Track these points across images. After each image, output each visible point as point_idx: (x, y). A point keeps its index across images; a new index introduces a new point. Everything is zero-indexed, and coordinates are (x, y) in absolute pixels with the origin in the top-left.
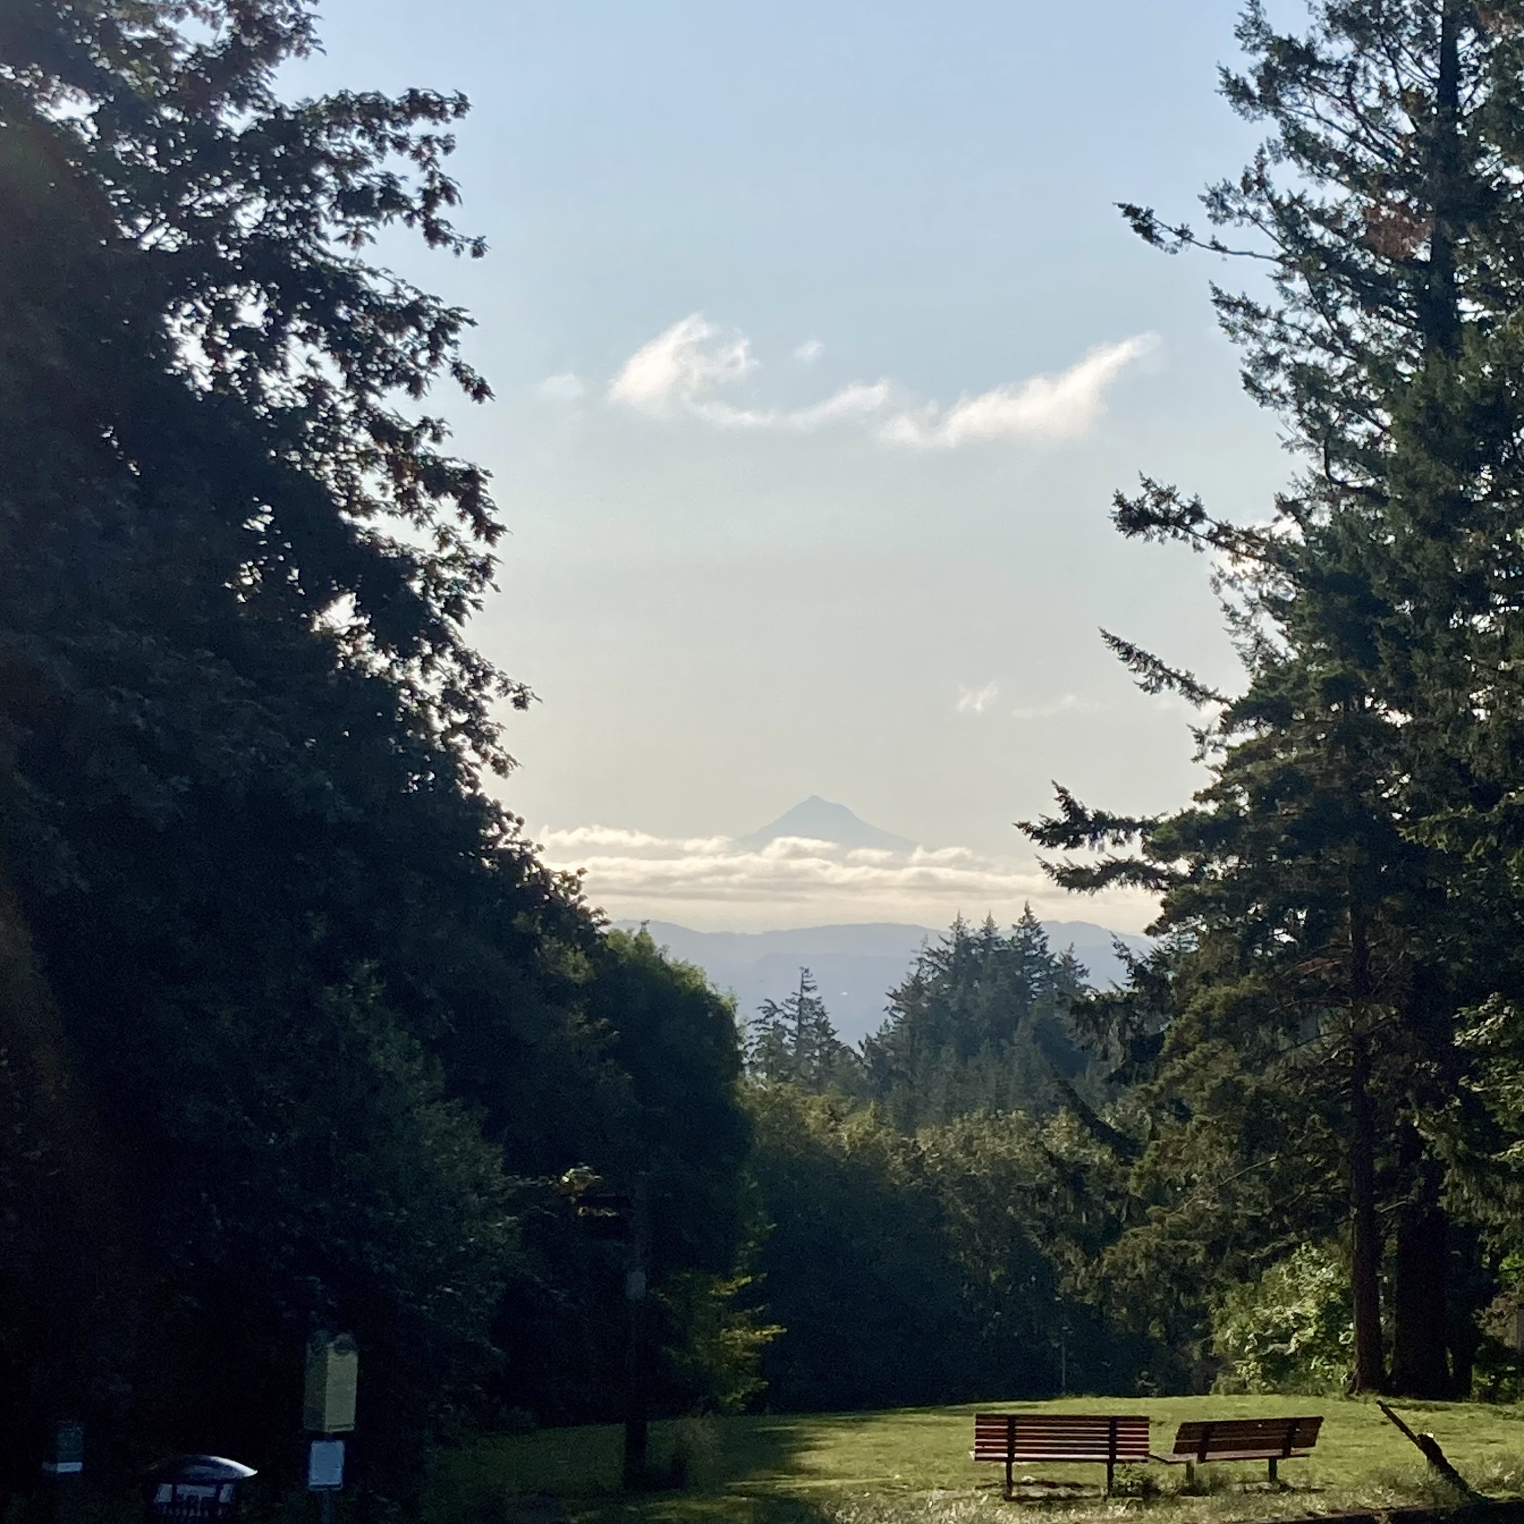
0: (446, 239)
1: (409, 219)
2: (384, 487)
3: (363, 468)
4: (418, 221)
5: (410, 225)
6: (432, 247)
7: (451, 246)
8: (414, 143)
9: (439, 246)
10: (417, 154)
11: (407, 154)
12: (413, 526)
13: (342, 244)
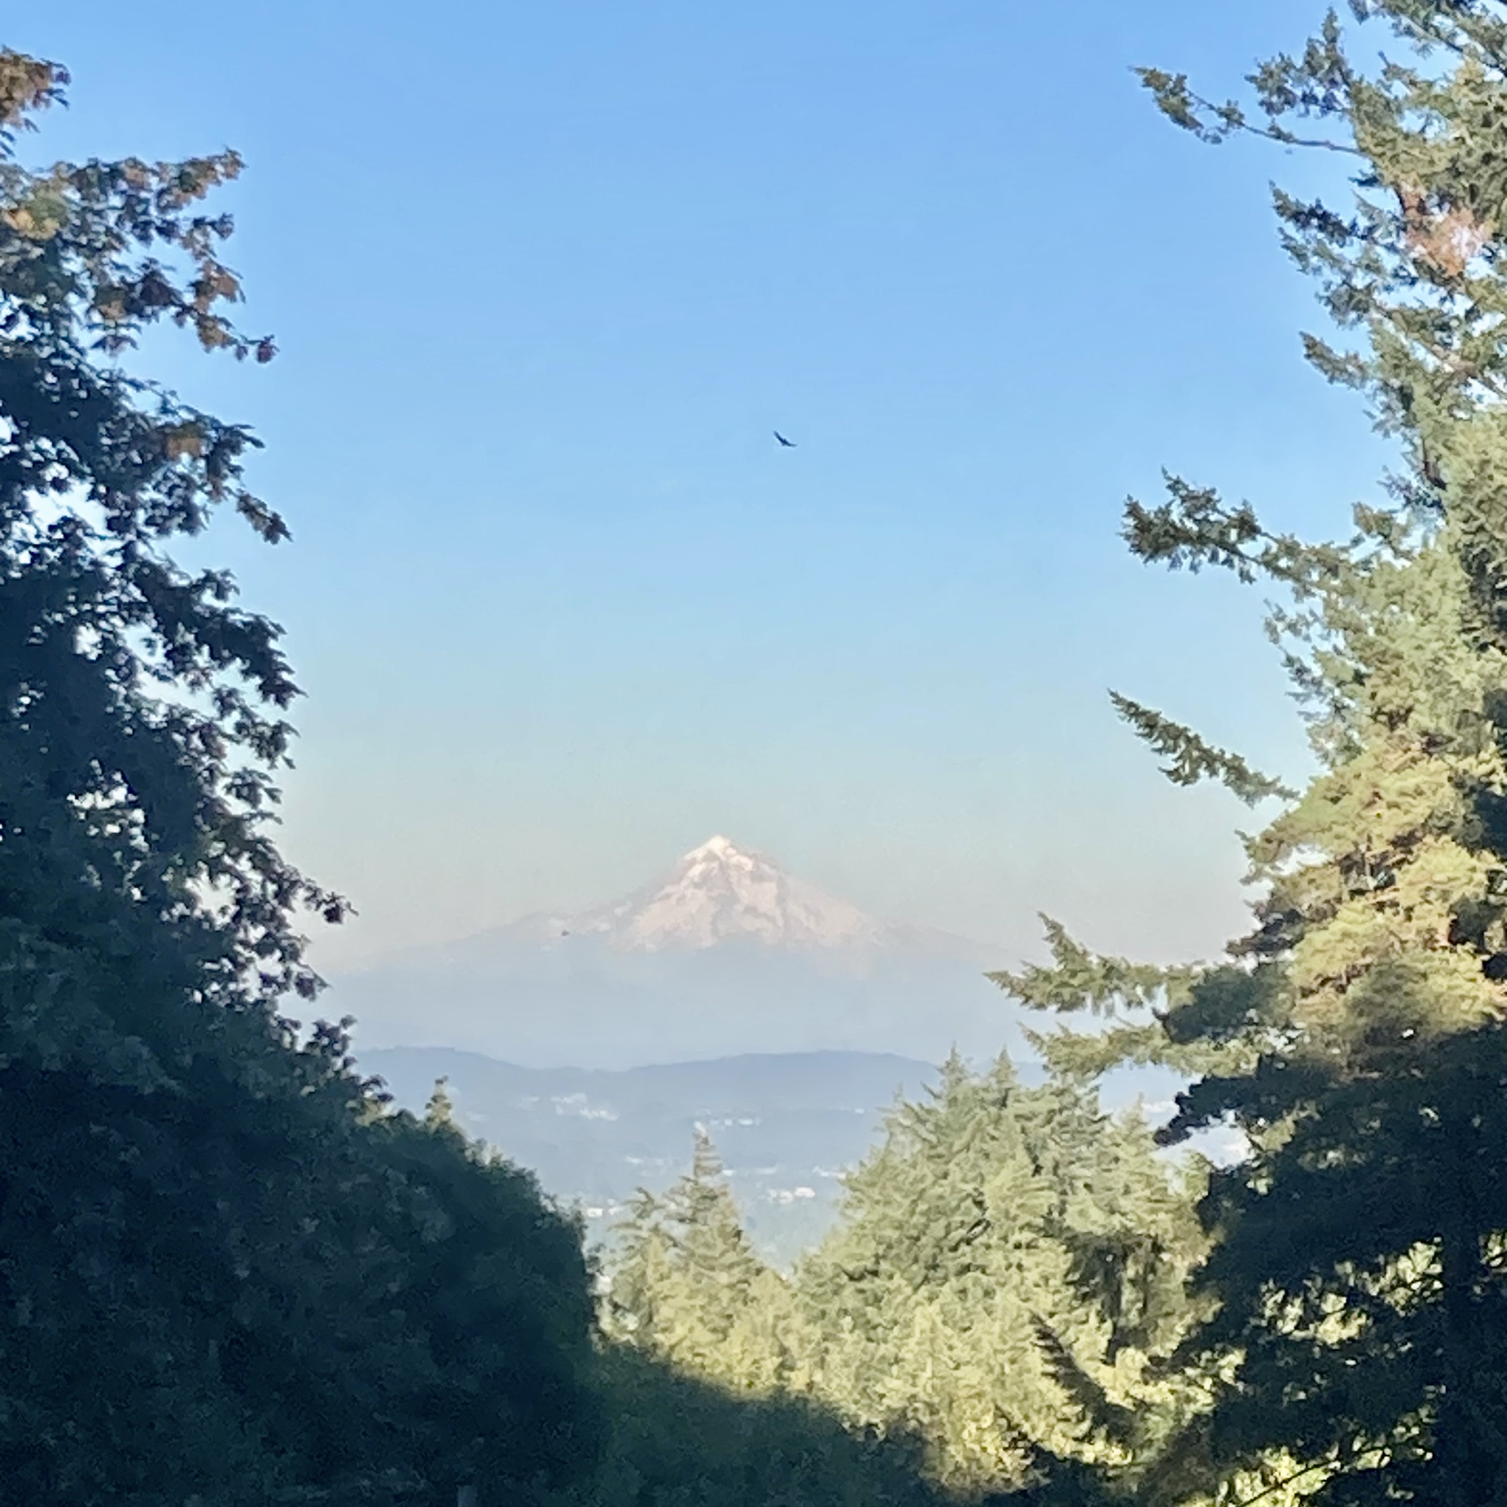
0: (227, 341)
1: (179, 319)
2: (150, 643)
3: (126, 622)
4: (190, 321)
5: (181, 324)
6: (208, 351)
7: (232, 349)
8: (184, 228)
9: (217, 349)
10: (188, 243)
11: (176, 242)
12: (189, 689)
13: (99, 352)
